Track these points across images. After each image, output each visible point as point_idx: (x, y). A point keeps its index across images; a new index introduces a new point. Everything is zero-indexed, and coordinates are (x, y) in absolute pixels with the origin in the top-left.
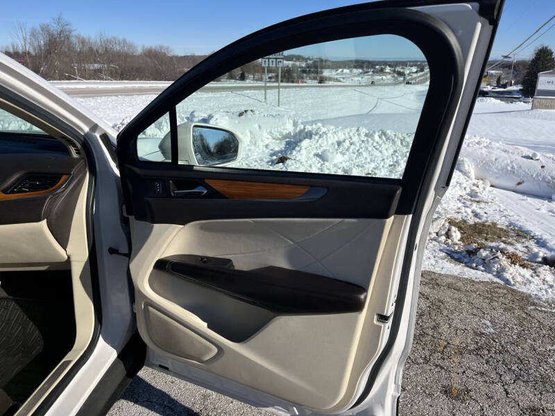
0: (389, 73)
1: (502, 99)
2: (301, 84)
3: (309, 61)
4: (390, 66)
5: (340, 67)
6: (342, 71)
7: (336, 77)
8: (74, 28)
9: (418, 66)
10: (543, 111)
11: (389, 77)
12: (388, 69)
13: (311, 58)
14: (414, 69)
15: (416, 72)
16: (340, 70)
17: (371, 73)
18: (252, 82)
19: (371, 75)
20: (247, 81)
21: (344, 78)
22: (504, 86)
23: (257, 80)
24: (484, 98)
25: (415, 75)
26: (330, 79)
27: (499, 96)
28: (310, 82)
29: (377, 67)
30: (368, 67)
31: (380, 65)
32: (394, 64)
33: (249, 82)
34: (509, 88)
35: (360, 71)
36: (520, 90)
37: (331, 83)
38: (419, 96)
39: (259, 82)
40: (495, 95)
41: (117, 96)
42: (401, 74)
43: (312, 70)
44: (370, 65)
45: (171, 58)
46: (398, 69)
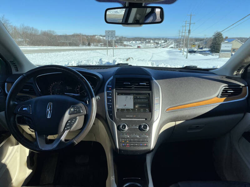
0: (153, 43)
1: (202, 54)
2: (117, 48)
3: (117, 38)
4: (152, 40)
5: (131, 41)
6: (132, 42)
7: (130, 44)
8: (10, 22)
9: (164, 40)
10: (224, 58)
11: (152, 44)
12: (152, 41)
13: (118, 36)
14: (163, 41)
15: (164, 43)
16: (131, 42)
17: (144, 43)
18: (93, 46)
19: (145, 44)
20: (92, 46)
21: (134, 45)
22: (202, 48)
23: (96, 46)
24: (195, 54)
25: (163, 44)
26: (128, 45)
27: (201, 52)
28: (119, 47)
29: (147, 40)
30: (143, 41)
31: (148, 40)
32: (154, 39)
33: (92, 47)
34: (204, 50)
35: (140, 42)
36: (209, 50)
37: (128, 47)
38: (168, 52)
39: (97, 47)
40: (199, 52)
41: (41, 53)
42: (157, 43)
43: (119, 41)
44: (144, 40)
45: (55, 36)
46: (156, 41)
